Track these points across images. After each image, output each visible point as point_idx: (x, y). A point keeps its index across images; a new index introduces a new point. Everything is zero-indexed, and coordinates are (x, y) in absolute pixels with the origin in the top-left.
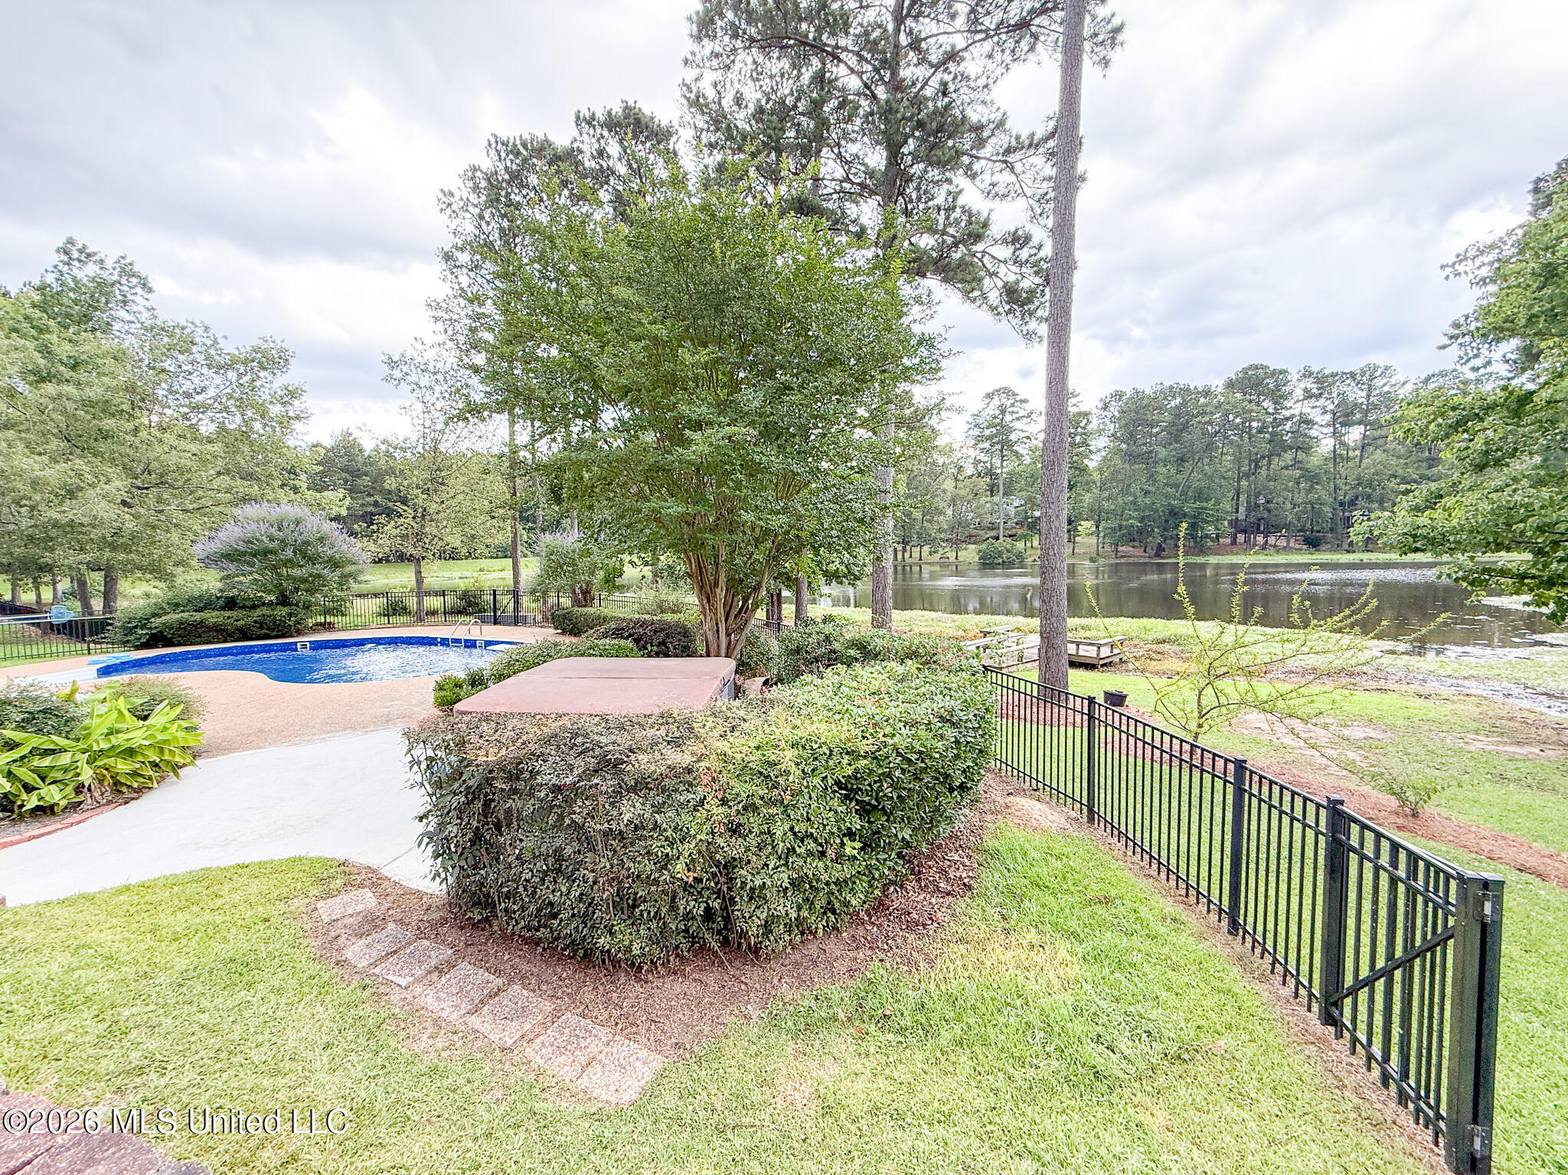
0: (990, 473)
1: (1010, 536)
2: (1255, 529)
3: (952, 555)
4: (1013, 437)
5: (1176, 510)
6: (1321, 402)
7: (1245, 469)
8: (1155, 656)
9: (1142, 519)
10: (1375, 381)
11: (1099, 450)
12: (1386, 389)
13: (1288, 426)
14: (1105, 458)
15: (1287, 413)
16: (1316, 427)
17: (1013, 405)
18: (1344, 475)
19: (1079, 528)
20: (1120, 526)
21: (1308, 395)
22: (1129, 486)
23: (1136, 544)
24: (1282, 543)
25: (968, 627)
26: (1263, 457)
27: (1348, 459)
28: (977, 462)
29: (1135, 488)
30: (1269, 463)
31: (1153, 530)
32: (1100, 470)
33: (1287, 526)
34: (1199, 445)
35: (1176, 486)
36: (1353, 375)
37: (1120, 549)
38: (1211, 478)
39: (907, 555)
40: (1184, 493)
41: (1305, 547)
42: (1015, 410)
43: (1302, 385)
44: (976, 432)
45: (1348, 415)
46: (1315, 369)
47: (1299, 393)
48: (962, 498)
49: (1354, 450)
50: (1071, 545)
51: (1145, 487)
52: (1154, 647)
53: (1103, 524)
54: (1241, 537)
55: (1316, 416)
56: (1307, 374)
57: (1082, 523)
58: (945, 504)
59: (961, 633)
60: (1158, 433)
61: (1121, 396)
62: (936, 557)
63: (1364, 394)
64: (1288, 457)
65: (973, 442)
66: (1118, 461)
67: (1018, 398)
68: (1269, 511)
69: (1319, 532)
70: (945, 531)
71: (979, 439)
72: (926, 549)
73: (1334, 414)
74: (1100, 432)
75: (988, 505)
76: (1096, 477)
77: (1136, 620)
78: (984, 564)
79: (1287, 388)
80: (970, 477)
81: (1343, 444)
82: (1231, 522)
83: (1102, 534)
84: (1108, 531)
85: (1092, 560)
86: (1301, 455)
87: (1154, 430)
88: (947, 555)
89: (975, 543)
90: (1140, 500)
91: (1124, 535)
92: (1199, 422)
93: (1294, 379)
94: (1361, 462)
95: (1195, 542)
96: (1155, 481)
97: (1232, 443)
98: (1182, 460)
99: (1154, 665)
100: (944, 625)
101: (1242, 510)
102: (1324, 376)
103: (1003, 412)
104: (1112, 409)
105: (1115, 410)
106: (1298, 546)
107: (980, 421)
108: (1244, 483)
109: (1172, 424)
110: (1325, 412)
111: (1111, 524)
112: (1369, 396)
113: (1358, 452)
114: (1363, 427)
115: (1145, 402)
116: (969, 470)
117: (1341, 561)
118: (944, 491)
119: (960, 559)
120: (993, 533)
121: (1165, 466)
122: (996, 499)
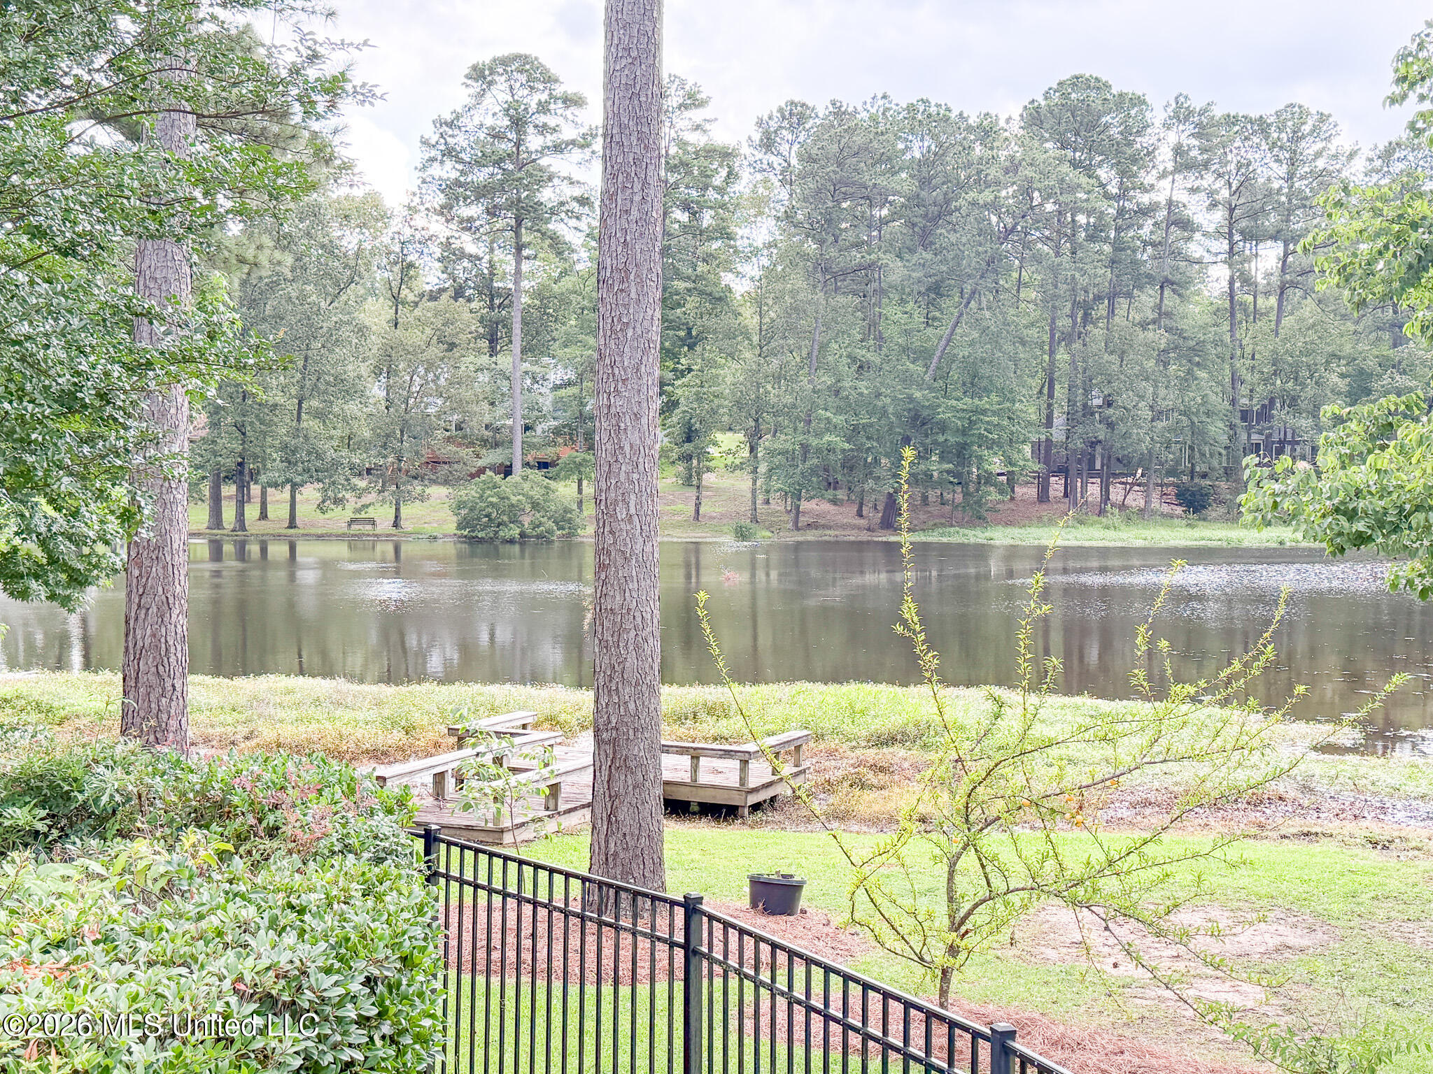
0: (488, 290)
1: (543, 465)
2: (1085, 466)
3: (383, 514)
4: (547, 195)
5: (925, 413)
6: (1208, 180)
7: (1064, 323)
8: (871, 778)
9: (854, 432)
10: (1303, 144)
11: (756, 252)
12: (1321, 164)
13: (1146, 230)
14: (769, 272)
15: (1145, 199)
16: (1197, 236)
17: (543, 108)
18: (1248, 350)
19: (711, 449)
20: (805, 448)
21: (1184, 163)
22: (823, 347)
23: (841, 494)
24: (1136, 500)
25: (417, 717)
26: (1098, 298)
27: (1257, 314)
28: (451, 255)
29: (837, 352)
30: (1112, 311)
31: (876, 461)
32: (759, 302)
33: (1145, 461)
34: (971, 261)
35: (923, 355)
36: (1262, 126)
37: (804, 505)
38: (995, 340)
39: (252, 512)
40: (942, 375)
41: (1179, 510)
42: (551, 121)
43: (1172, 138)
44: (449, 171)
45: (1254, 215)
46: (1197, 103)
47: (1165, 157)
48: (412, 353)
49: (1267, 294)
50: (692, 493)
51: (860, 353)
52: (871, 754)
53: (766, 442)
54: (1057, 485)
55: (1196, 210)
56: (1181, 114)
57: (719, 436)
58: (364, 369)
59: (397, 737)
60: (884, 222)
61: (802, 119)
62: (339, 518)
63: (1282, 170)
64: (1147, 298)
65: (441, 199)
66: (798, 281)
67: (559, 90)
68: (1111, 426)
69: (1204, 476)
70: (364, 446)
71: (454, 192)
72: (310, 494)
73: (1232, 210)
74: (759, 204)
75: (484, 378)
76: (749, 318)
77: (833, 688)
78: (472, 541)
79: (1143, 141)
80: (433, 297)
81: (1247, 280)
82: (1037, 447)
83: (763, 468)
84: (778, 459)
85: (742, 534)
86: (1170, 300)
87: (877, 213)
88: (371, 513)
89: (446, 482)
90: (847, 384)
91: (813, 471)
92: (974, 204)
93: (1158, 123)
94: (1278, 322)
95: (966, 494)
96: (880, 338)
97: (1038, 259)
98: (936, 290)
99: (869, 802)
100: (348, 715)
101: (1059, 420)
102: (1214, 124)
103: (518, 123)
104: (784, 148)
105: (790, 150)
106: (1166, 508)
107: (460, 140)
108: (1062, 355)
109: (915, 200)
110: (1214, 205)
111: (784, 441)
112: (1290, 177)
113: (1273, 301)
114: (1281, 244)
115: (859, 140)
116: (431, 276)
117: (1246, 544)
118: (362, 331)
119: (406, 525)
120: (493, 457)
121: (903, 301)
122: (504, 361)
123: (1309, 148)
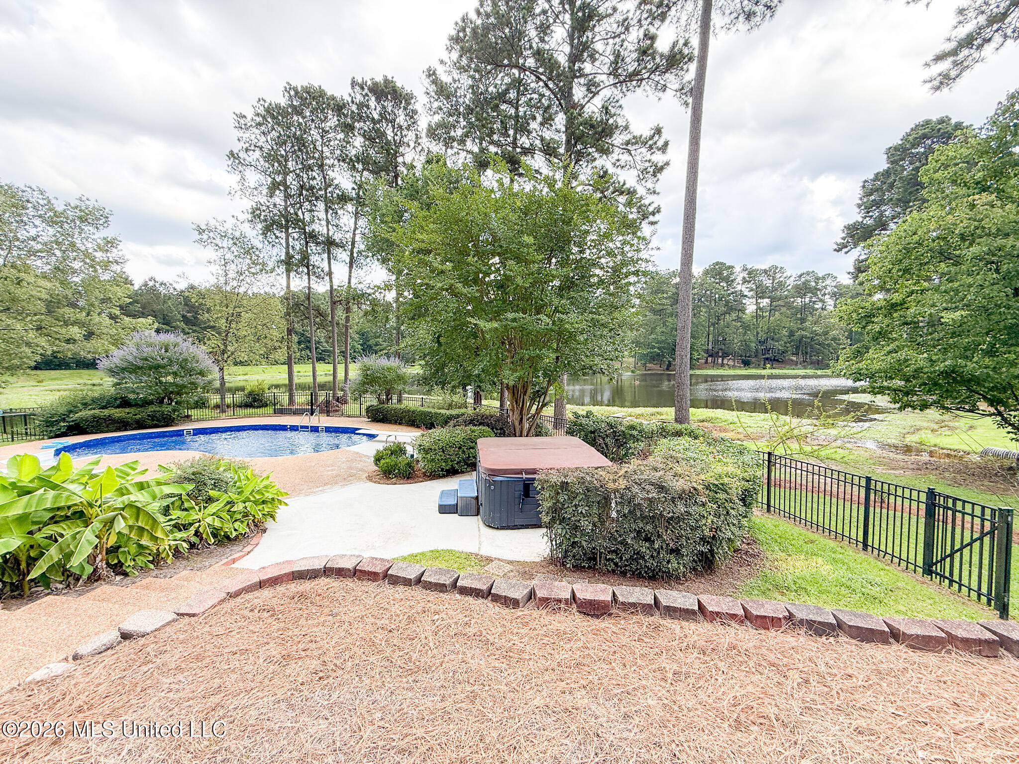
2: (717, 355)
6: (751, 285)
7: (712, 321)
10: (776, 275)
12: (781, 279)
15: (734, 290)
16: (747, 298)
18: (761, 326)
20: (648, 352)
21: (745, 281)
23: (655, 362)
26: (722, 315)
30: (725, 317)
33: (733, 353)
36: (765, 271)
37: (647, 365)
41: (743, 366)
43: (742, 275)
45: (763, 293)
47: (739, 280)
49: (766, 312)
54: (710, 360)
55: (747, 292)
56: (744, 269)
63: (770, 281)
64: (734, 314)
68: (724, 345)
69: (749, 357)
73: (757, 292)
79: (734, 276)
81: (760, 308)
82: (705, 351)
85: (633, 372)
86: (741, 315)
93: (738, 272)
94: (769, 319)
96: (666, 326)
97: (706, 306)
101: (710, 344)
102: (752, 271)
106: (739, 365)
108: (712, 328)
110: (752, 291)
121: (671, 317)
123: (778, 276)
